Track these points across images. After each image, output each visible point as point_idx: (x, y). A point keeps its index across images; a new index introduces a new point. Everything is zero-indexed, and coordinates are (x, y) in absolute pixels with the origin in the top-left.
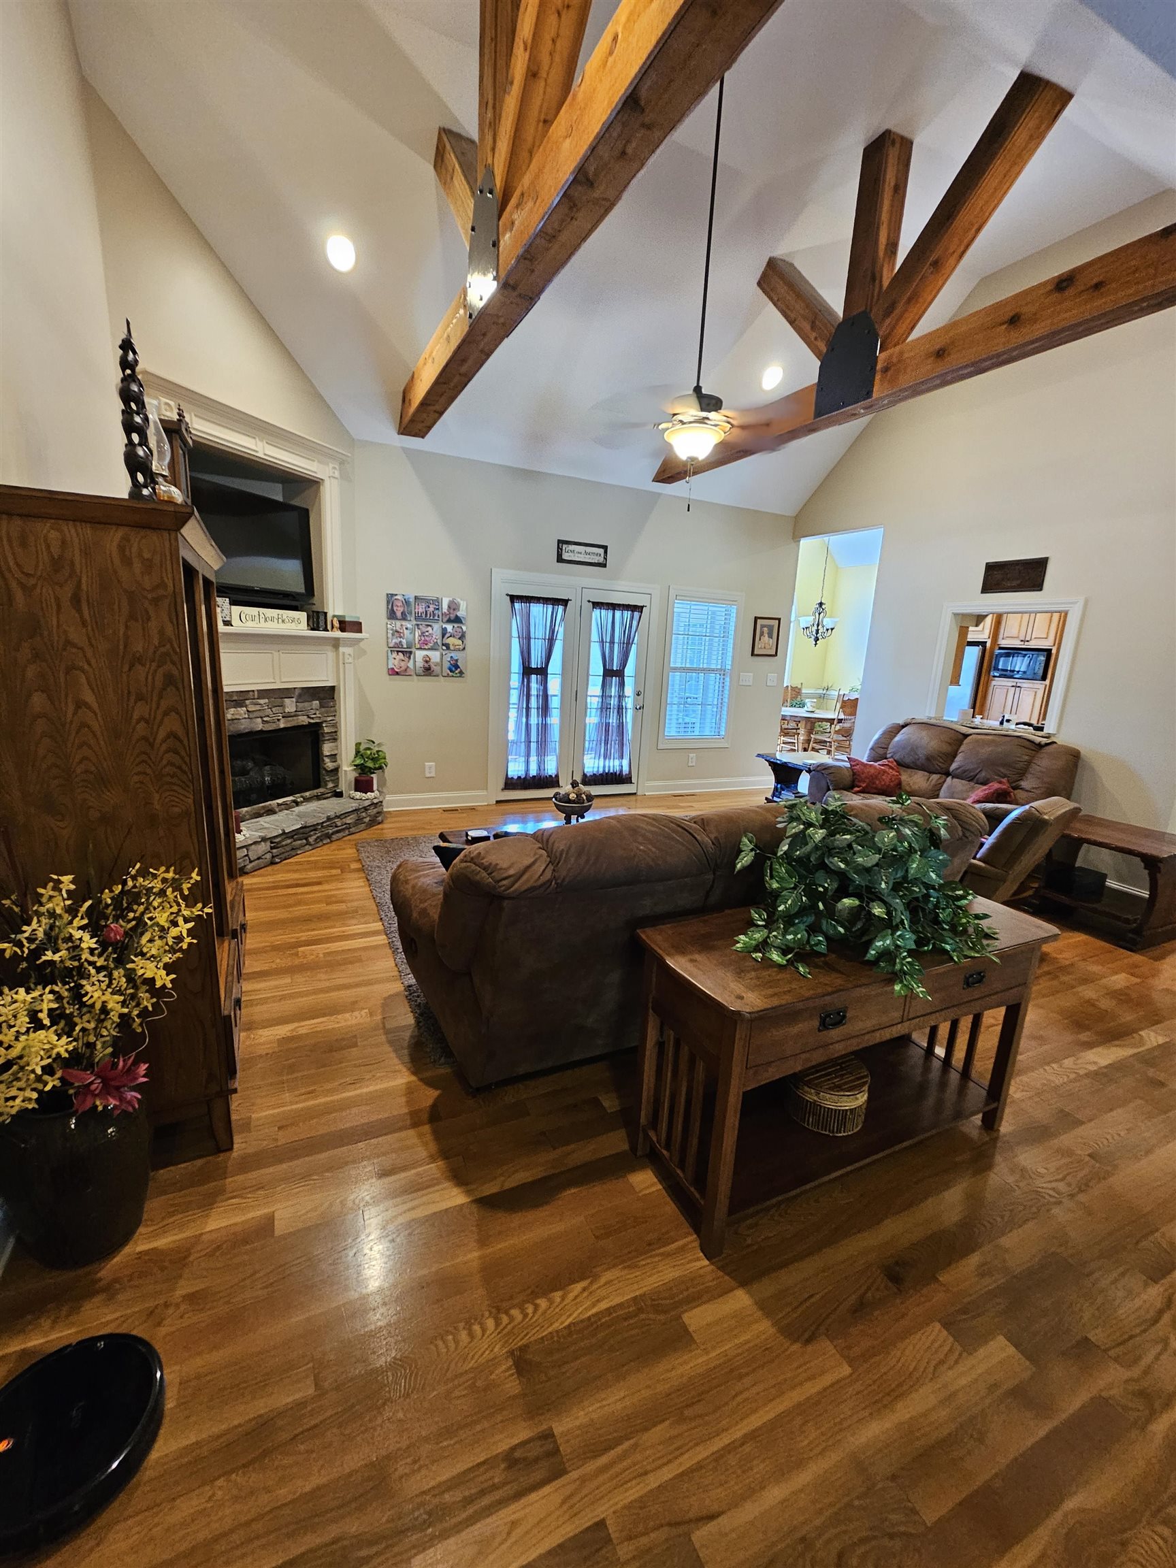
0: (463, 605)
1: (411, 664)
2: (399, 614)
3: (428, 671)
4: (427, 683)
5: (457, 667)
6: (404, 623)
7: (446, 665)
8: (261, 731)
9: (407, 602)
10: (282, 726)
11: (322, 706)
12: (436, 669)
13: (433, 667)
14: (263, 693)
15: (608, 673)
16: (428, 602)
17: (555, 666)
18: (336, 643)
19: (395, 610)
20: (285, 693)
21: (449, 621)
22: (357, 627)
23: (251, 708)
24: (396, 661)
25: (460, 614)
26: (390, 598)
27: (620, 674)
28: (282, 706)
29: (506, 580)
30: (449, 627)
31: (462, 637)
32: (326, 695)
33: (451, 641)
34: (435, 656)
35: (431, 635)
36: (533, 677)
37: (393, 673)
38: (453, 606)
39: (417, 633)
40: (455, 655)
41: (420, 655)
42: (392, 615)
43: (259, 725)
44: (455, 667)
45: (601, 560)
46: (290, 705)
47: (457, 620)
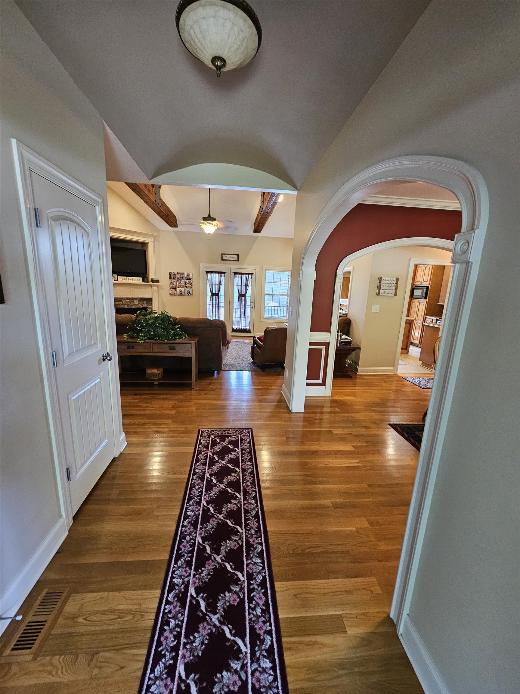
0: (191, 275)
1: (176, 292)
2: (172, 278)
3: (181, 294)
4: (181, 298)
5: (190, 293)
6: (174, 280)
7: (186, 292)
8: (127, 308)
9: (175, 274)
10: (133, 307)
11: (147, 303)
12: (183, 294)
13: (183, 293)
14: (127, 299)
15: (240, 295)
16: (181, 274)
17: (222, 293)
18: (151, 286)
19: (172, 276)
20: (136, 299)
21: (187, 279)
22: (158, 281)
23: (124, 302)
24: (172, 291)
25: (191, 277)
26: (170, 273)
27: (245, 296)
28: (134, 302)
29: (204, 267)
30: (187, 281)
31: (191, 284)
32: (149, 300)
33: (188, 285)
34: (183, 290)
35: (182, 284)
36: (214, 296)
37: (171, 295)
38: (188, 275)
39: (178, 283)
40: (189, 290)
41: (178, 289)
42: (170, 278)
43: (126, 306)
44: (189, 293)
45: (237, 259)
46: (136, 302)
47: (190, 279)
